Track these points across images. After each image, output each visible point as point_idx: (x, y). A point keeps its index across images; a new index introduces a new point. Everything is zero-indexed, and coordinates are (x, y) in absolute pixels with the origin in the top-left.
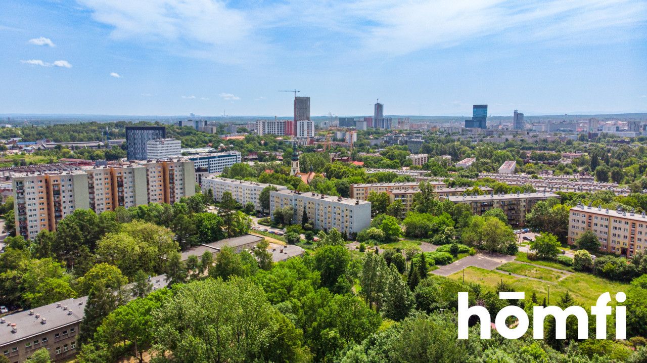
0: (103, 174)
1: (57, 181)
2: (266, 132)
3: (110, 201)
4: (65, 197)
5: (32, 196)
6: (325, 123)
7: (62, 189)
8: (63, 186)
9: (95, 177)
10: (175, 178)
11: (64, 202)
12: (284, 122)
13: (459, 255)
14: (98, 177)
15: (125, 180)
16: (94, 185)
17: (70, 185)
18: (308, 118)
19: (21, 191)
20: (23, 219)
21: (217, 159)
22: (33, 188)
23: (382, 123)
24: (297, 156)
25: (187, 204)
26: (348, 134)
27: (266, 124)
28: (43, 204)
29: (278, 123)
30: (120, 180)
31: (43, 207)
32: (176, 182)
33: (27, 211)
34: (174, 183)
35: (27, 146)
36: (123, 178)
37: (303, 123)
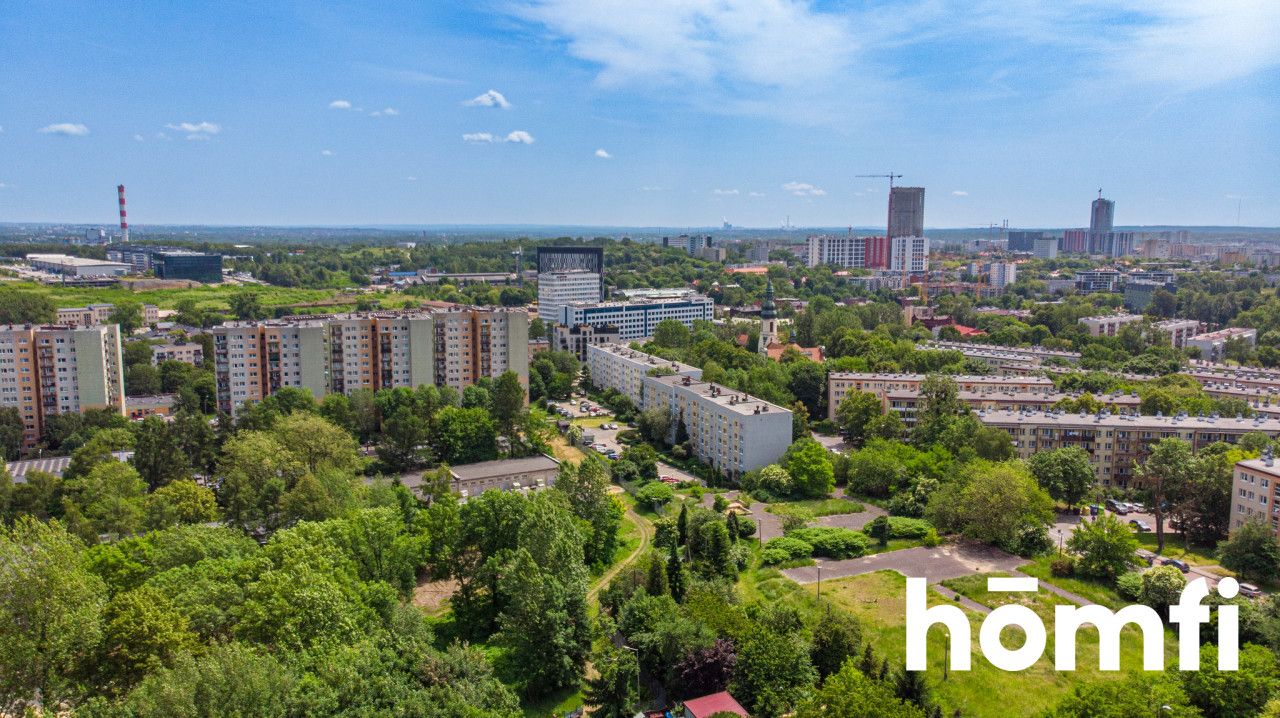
0: (358, 328)
1: (275, 337)
2: (825, 261)
3: (370, 376)
4: (286, 366)
5: (239, 360)
6: (978, 242)
7: (283, 351)
8: (285, 346)
9: (345, 334)
10: (493, 342)
11: (286, 374)
12: (867, 241)
13: (889, 543)
14: (351, 333)
15: (394, 341)
16: (344, 347)
17: (297, 346)
18: (918, 232)
19: (223, 351)
20: (224, 398)
21: (663, 310)
22: (241, 346)
23: (1106, 244)
24: (772, 308)
25: (491, 391)
26: (995, 267)
27: (826, 244)
28: (255, 374)
29: (851, 241)
30: (386, 341)
31: (256, 380)
32: (493, 349)
33: (231, 384)
34: (489, 351)
35: (401, 279)
36: (391, 337)
37: (904, 241)
